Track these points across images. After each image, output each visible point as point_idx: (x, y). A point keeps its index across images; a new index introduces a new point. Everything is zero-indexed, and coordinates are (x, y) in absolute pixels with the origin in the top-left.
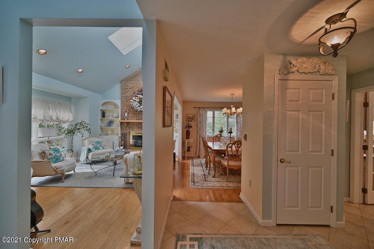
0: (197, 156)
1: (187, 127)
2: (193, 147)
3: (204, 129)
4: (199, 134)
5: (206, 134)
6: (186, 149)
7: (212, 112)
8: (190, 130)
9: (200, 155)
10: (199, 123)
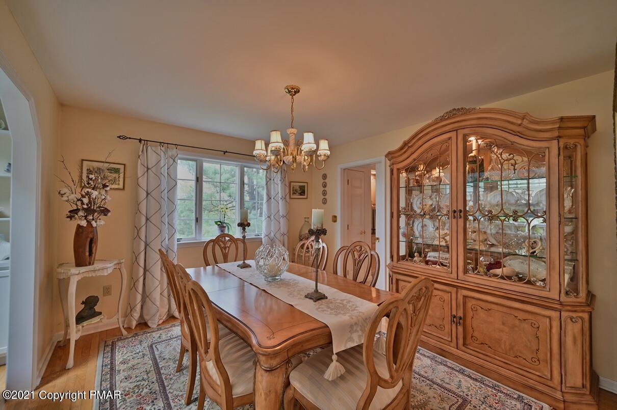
0: (134, 323)
1: (81, 213)
2: (115, 292)
3: (166, 220)
4: (143, 238)
5: (171, 237)
6: (73, 307)
7: (194, 163)
8: (100, 223)
9: (146, 317)
10: (143, 195)
